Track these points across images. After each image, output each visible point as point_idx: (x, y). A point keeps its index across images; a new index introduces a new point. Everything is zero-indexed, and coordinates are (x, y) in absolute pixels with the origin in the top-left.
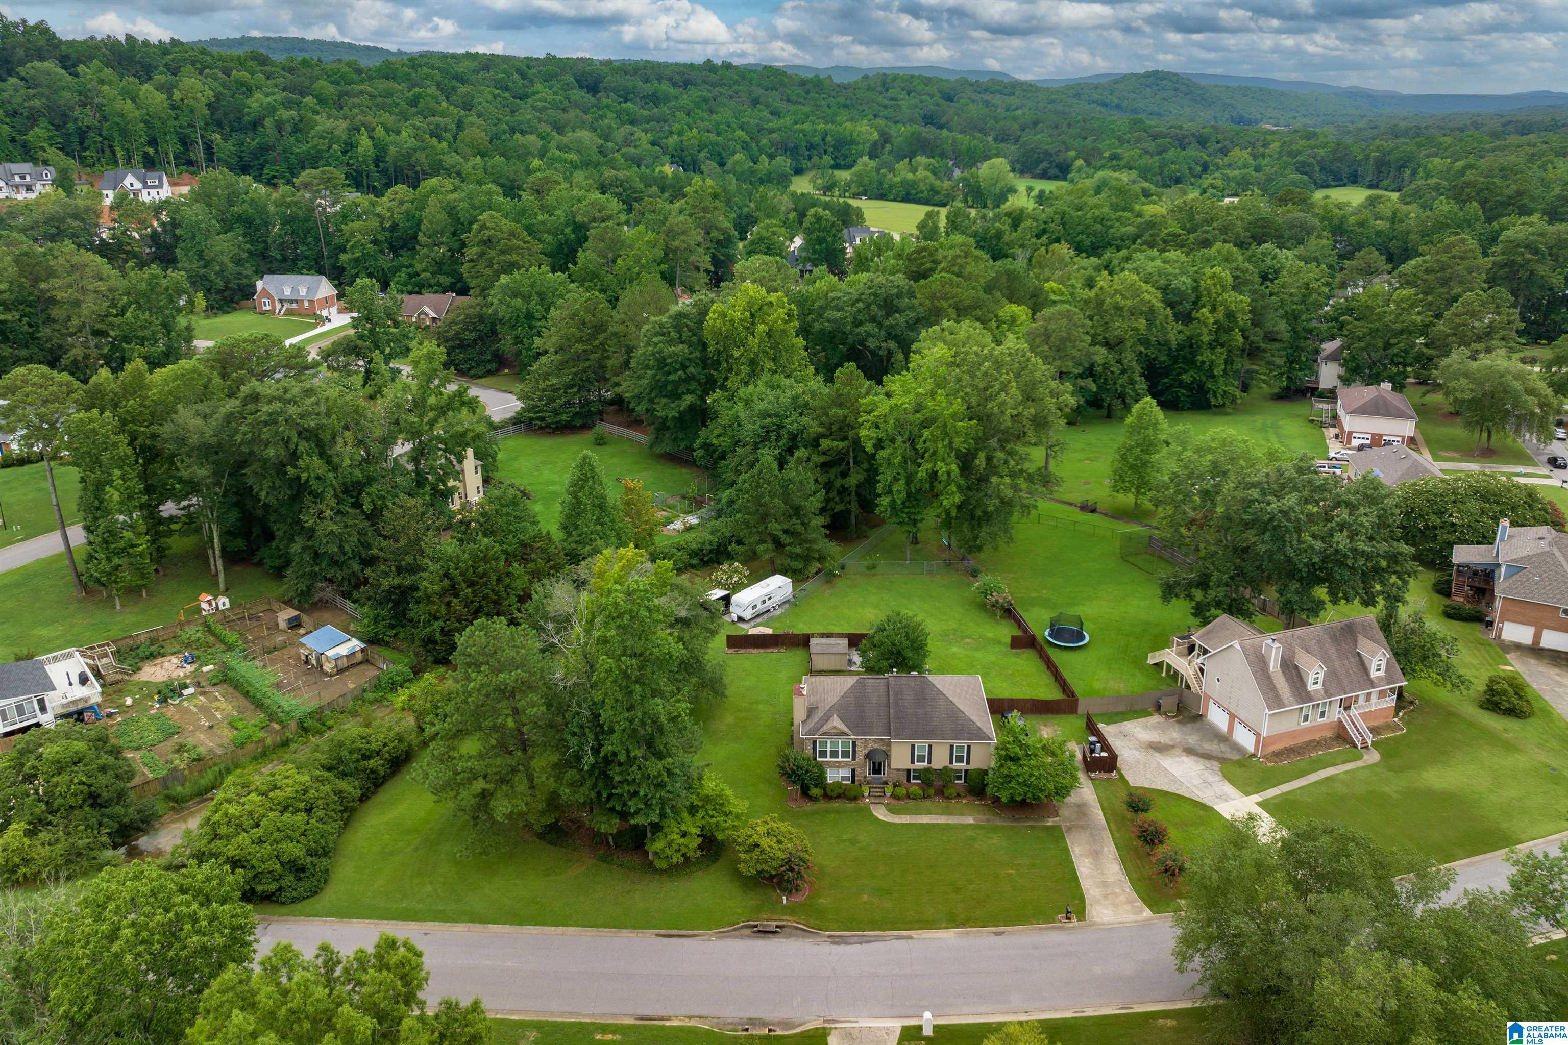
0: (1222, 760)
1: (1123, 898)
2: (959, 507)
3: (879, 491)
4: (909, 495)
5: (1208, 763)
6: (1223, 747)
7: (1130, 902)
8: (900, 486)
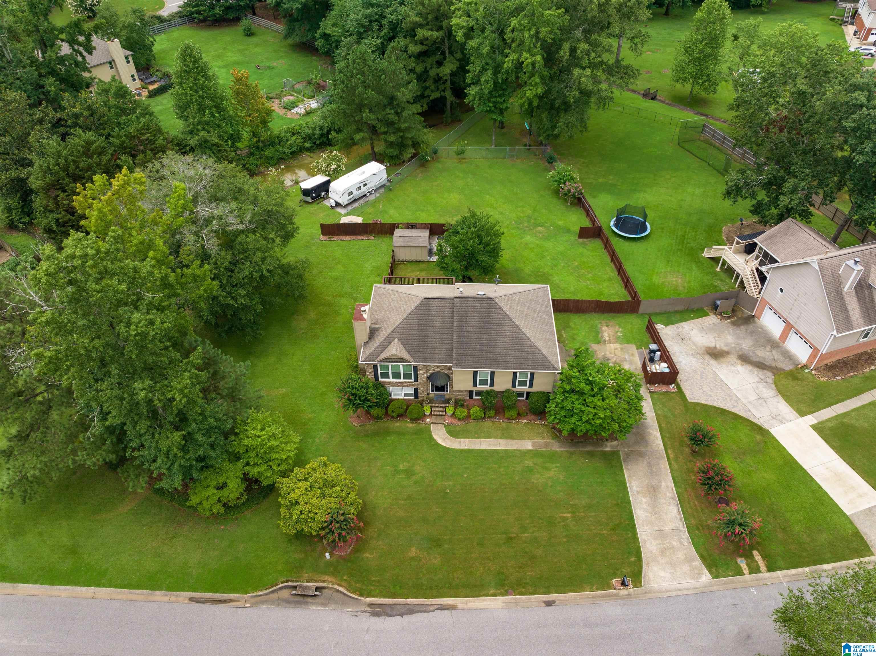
0: (775, 371)
1: (681, 555)
2: (540, 98)
3: (468, 81)
4: (495, 83)
5: (761, 374)
6: (776, 354)
7: (689, 560)
8: (488, 76)
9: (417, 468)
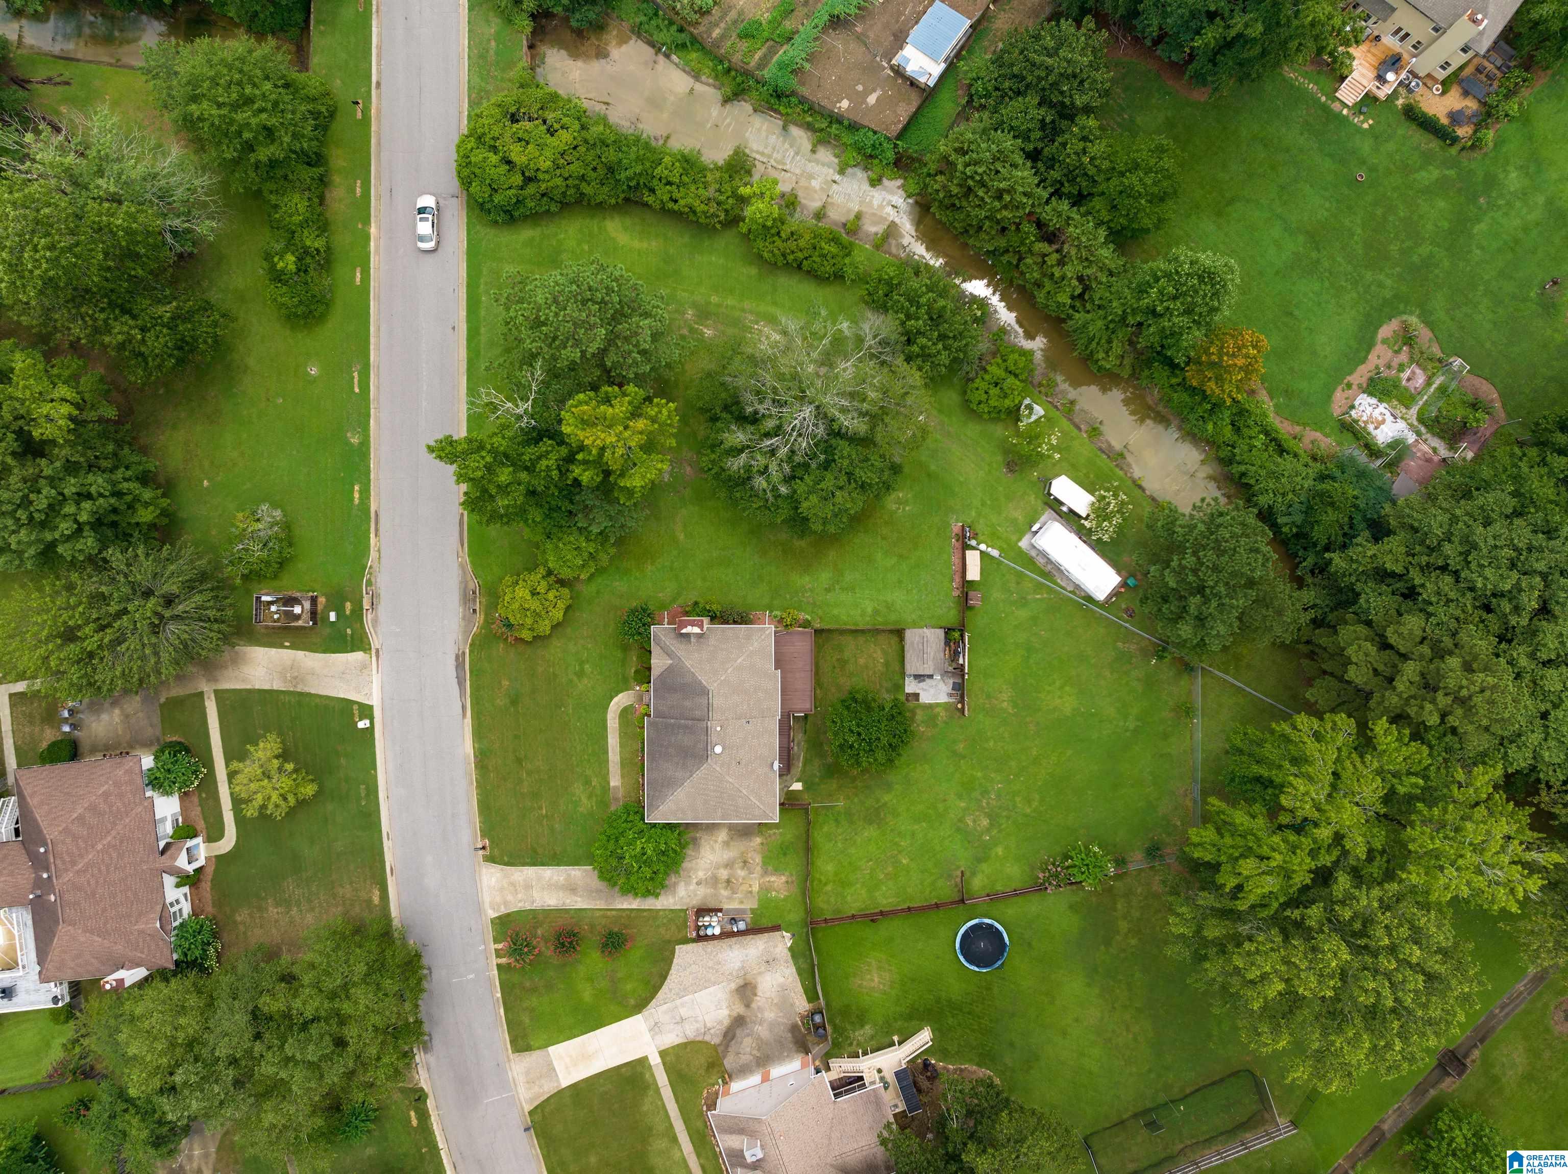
0: (723, 1048)
1: (510, 898)
5: (718, 1032)
7: (506, 901)
9: (585, 681)
